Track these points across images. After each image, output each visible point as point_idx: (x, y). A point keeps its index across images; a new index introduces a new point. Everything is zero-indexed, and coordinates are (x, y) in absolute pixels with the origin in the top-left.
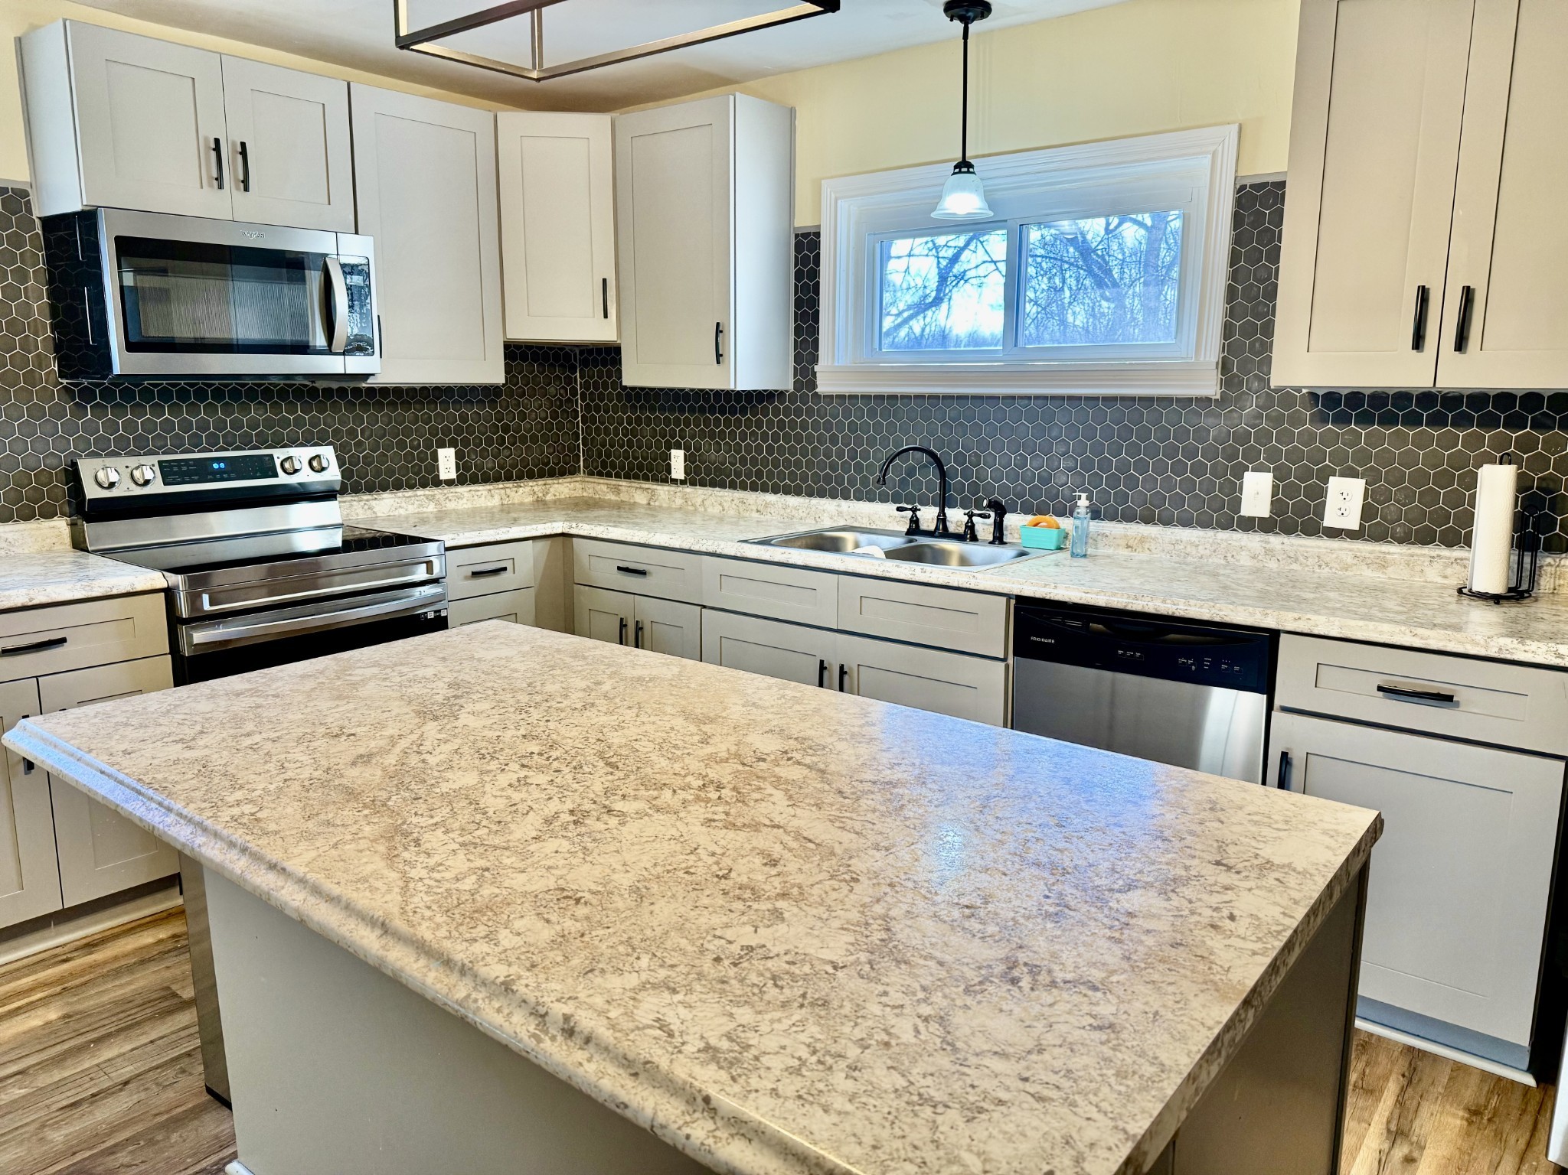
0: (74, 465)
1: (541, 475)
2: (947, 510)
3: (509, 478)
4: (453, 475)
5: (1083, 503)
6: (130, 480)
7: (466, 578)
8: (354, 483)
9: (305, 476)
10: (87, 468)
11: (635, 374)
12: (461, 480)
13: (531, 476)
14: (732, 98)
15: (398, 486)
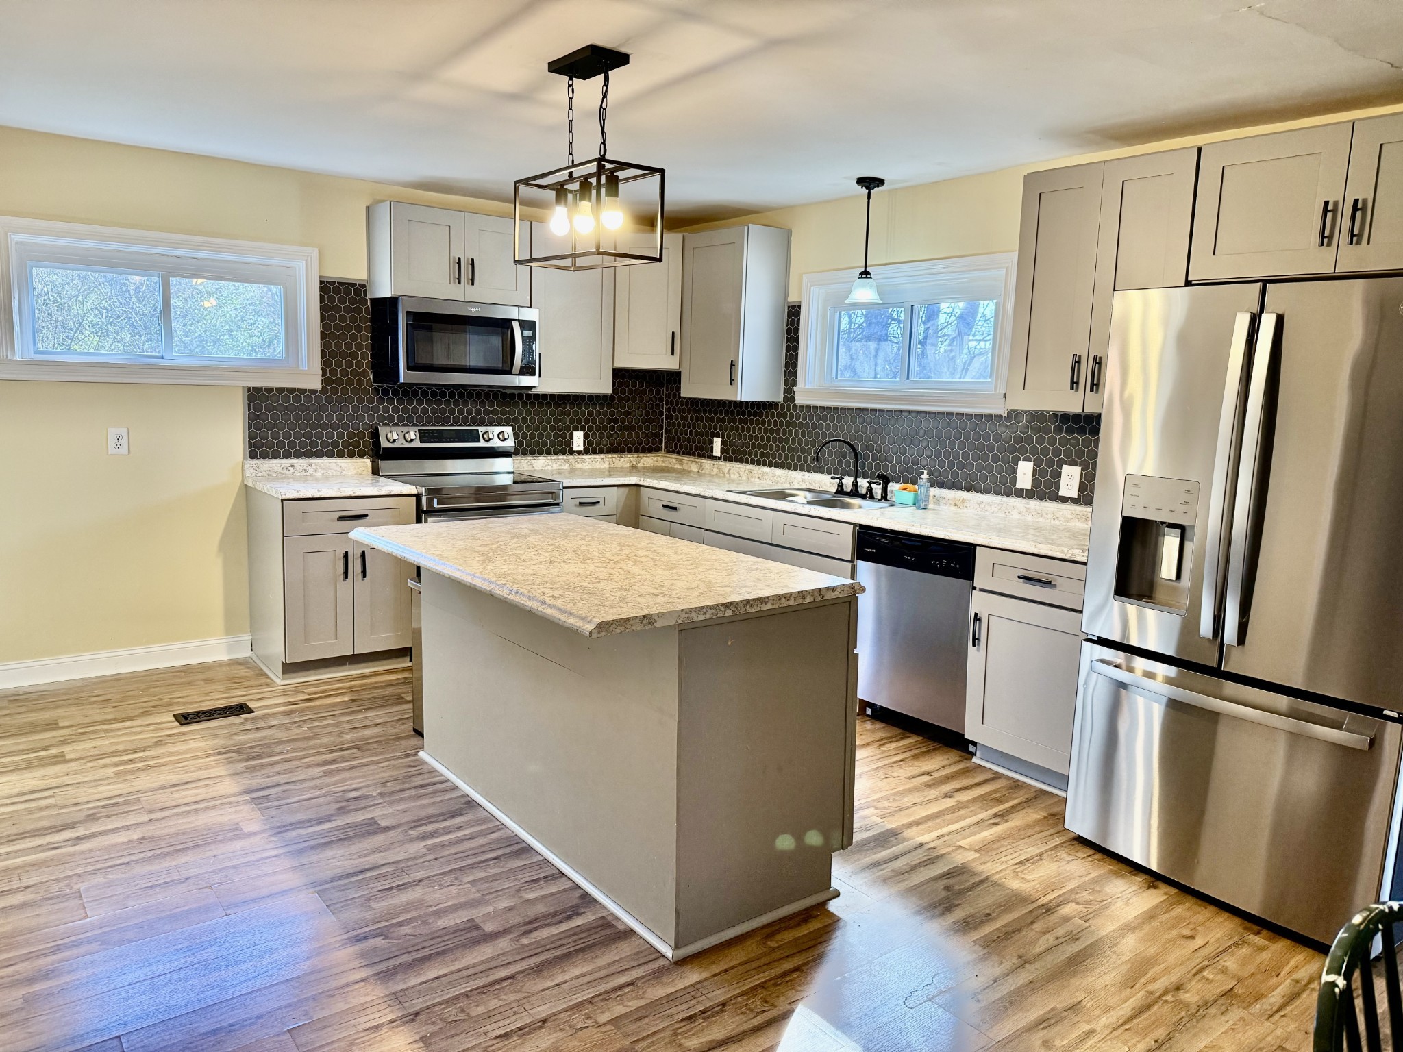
0: (377, 430)
1: (637, 451)
2: (859, 480)
3: (615, 452)
4: (581, 448)
5: (925, 476)
6: (403, 439)
7: (576, 506)
8: (522, 450)
9: (496, 443)
10: (383, 431)
11: (689, 390)
12: (586, 451)
13: (630, 451)
14: (746, 228)
15: (548, 453)
